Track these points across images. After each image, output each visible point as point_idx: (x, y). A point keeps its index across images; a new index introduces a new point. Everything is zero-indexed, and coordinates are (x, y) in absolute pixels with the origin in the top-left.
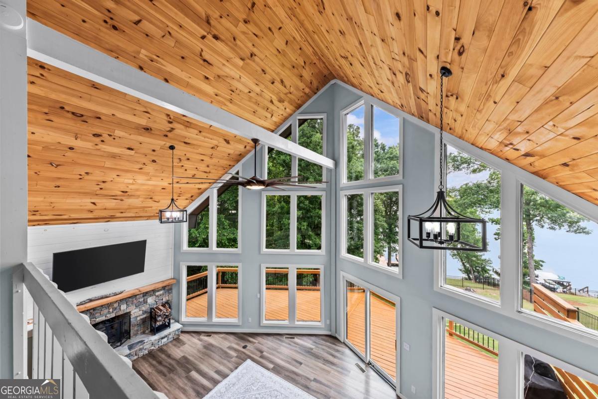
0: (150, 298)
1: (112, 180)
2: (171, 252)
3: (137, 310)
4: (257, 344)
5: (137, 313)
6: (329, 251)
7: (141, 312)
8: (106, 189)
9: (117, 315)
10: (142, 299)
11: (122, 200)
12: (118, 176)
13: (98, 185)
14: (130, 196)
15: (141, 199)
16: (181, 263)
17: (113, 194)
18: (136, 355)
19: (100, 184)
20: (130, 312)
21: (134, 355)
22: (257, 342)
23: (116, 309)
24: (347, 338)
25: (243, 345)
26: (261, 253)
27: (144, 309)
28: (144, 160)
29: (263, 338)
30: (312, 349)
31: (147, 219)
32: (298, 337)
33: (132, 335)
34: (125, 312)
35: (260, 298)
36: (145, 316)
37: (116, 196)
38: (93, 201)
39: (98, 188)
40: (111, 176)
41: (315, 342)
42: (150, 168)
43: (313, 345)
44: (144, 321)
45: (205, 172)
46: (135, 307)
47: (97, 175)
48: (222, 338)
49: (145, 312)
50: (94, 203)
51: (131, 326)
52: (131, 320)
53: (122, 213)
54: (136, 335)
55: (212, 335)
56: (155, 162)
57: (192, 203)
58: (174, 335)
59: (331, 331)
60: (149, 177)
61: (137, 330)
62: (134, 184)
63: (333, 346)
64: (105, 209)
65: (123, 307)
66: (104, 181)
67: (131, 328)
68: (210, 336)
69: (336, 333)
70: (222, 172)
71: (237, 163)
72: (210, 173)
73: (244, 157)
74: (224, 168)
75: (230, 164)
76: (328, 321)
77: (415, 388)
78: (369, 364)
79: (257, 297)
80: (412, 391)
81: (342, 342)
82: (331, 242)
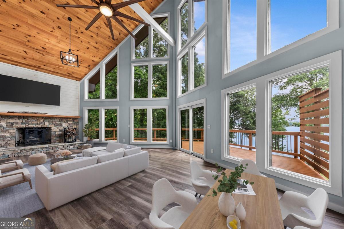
0: (64, 124)
1: (35, 35)
2: (78, 101)
3: (56, 128)
5: (55, 130)
6: (171, 97)
7: (58, 130)
8: (32, 42)
9: (42, 127)
10: (59, 123)
11: (43, 55)
12: (38, 33)
13: (26, 37)
14: (48, 53)
15: (55, 58)
16: (84, 107)
17: (37, 48)
18: (53, 149)
19: (27, 36)
20: (51, 128)
21: (52, 149)
23: (42, 123)
24: (181, 147)
26: (130, 100)
27: (60, 128)
28: (53, 25)
31: (62, 76)
33: (52, 141)
34: (48, 127)
35: (130, 127)
36: (61, 133)
37: (39, 50)
38: (25, 50)
39: (26, 40)
40: (33, 32)
42: (57, 33)
44: (60, 136)
45: (95, 47)
46: (54, 126)
47: (24, 29)
49: (60, 131)
50: (25, 52)
51: (52, 136)
52: (52, 132)
53: (45, 66)
54: (55, 142)
56: (60, 28)
57: (90, 71)
58: (78, 146)
59: (173, 146)
60: (58, 41)
61: (56, 140)
62: (49, 43)
64: (33, 59)
65: (47, 123)
66: (30, 35)
67: (52, 137)
69: (176, 147)
70: (106, 51)
71: (116, 46)
72: (98, 49)
73: (120, 42)
74: (108, 48)
75: (111, 46)
76: (171, 141)
77: (213, 150)
78: (191, 154)
79: (128, 127)
80: (212, 152)
81: (179, 150)
82: (173, 91)
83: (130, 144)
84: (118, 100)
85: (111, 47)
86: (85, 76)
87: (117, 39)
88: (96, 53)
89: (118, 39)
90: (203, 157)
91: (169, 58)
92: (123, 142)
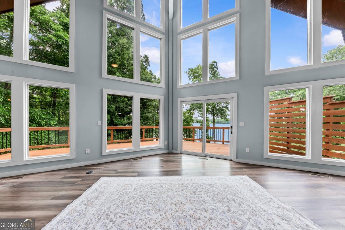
25: (86, 172)
26: (103, 76)
32: (144, 158)
35: (102, 126)
43: (161, 158)
55: (25, 176)
59: (168, 150)
76: (166, 143)
77: (249, 149)
78: (206, 156)
79: (98, 125)
80: (247, 151)
81: (180, 153)
82: (169, 78)
83: (102, 156)
84: (73, 71)
90: (229, 158)
91: (164, 31)
92: (86, 153)
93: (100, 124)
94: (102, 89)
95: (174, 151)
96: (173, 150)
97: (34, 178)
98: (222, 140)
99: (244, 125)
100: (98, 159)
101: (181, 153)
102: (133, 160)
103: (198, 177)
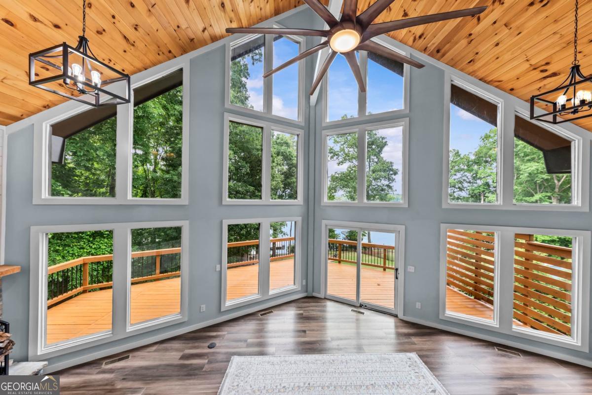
4: (226, 336)
16: (33, 228)
22: (226, 333)
25: (207, 344)
29: (231, 326)
30: (302, 314)
32: (276, 309)
35: (221, 271)
41: (300, 307)
43: (300, 310)
48: (155, 351)
55: (131, 355)
59: (307, 292)
63: (319, 304)
68: (128, 357)
70: (152, 57)
71: (182, 54)
72: (133, 45)
73: (194, 48)
74: (160, 51)
75: (171, 49)
76: (304, 282)
77: (420, 304)
78: (361, 306)
79: (216, 271)
80: (417, 307)
81: (323, 298)
82: (310, 190)
83: (220, 312)
84: (186, 203)
85: (170, 52)
86: (39, 111)
87: (193, 39)
88: (121, 52)
89: (195, 40)
90: (394, 312)
91: (303, 124)
92: (200, 312)
93: (218, 269)
94: (222, 221)
95: (315, 294)
96: (313, 292)
97: (143, 358)
98: (382, 265)
99: (413, 271)
100: (216, 317)
101: (325, 299)
102: (262, 315)
103: (354, 357)
